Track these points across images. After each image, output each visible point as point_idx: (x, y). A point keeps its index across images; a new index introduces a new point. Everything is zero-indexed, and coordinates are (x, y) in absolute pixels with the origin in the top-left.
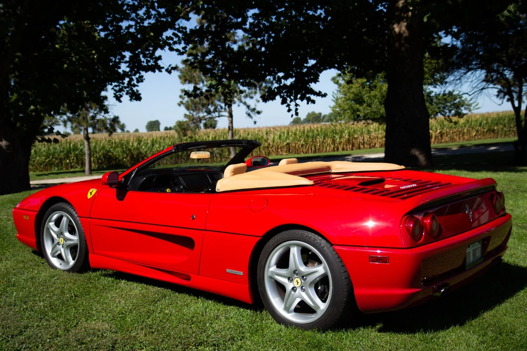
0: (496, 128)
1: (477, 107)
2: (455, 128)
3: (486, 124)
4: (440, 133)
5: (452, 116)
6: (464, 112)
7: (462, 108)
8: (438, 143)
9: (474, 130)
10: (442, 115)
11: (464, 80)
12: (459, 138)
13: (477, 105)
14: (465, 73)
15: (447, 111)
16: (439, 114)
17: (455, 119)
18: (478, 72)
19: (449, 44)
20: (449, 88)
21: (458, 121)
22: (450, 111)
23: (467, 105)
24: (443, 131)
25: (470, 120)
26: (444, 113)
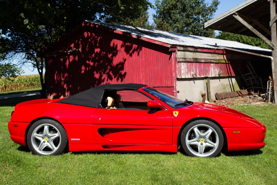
0: (34, 83)
1: (23, 72)
2: (13, 83)
3: (29, 81)
4: (4, 86)
5: (10, 77)
6: (17, 74)
7: (15, 73)
8: (3, 91)
9: (23, 84)
10: (5, 76)
11: (14, 58)
12: (15, 89)
13: (23, 71)
14: (15, 54)
15: (7, 74)
16: (3, 76)
17: (12, 78)
18: (21, 54)
19: (4, 38)
20: (7, 62)
21: (14, 79)
22: (9, 74)
23: (18, 71)
24: (6, 85)
25: (21, 79)
26: (6, 75)
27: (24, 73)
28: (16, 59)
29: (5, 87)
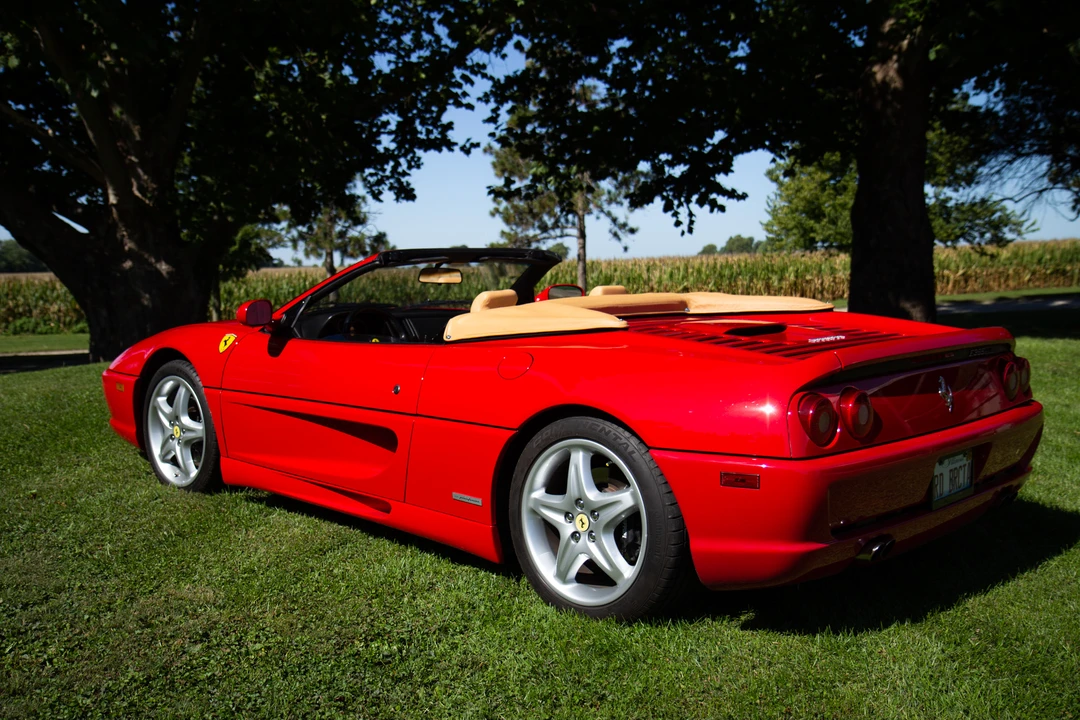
0: (1068, 268)
1: (1033, 228)
2: (992, 266)
3: (1051, 259)
4: (963, 274)
5: (986, 244)
6: (1009, 236)
7: (1006, 230)
8: (959, 293)
9: (1027, 271)
10: (968, 241)
11: (1007, 174)
12: (1000, 286)
13: (1033, 224)
14: (1010, 162)
15: (976, 234)
16: (961, 240)
17: (991, 249)
18: (1035, 160)
19: (980, 108)
20: (978, 192)
21: (998, 253)
22: (982, 235)
23: (1015, 224)
24: (969, 272)
25: (1020, 251)
26: (970, 239)
27: (1038, 229)
28: (1015, 181)
29: (966, 281)
